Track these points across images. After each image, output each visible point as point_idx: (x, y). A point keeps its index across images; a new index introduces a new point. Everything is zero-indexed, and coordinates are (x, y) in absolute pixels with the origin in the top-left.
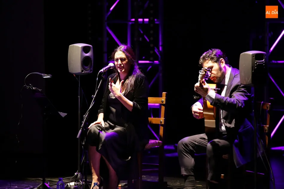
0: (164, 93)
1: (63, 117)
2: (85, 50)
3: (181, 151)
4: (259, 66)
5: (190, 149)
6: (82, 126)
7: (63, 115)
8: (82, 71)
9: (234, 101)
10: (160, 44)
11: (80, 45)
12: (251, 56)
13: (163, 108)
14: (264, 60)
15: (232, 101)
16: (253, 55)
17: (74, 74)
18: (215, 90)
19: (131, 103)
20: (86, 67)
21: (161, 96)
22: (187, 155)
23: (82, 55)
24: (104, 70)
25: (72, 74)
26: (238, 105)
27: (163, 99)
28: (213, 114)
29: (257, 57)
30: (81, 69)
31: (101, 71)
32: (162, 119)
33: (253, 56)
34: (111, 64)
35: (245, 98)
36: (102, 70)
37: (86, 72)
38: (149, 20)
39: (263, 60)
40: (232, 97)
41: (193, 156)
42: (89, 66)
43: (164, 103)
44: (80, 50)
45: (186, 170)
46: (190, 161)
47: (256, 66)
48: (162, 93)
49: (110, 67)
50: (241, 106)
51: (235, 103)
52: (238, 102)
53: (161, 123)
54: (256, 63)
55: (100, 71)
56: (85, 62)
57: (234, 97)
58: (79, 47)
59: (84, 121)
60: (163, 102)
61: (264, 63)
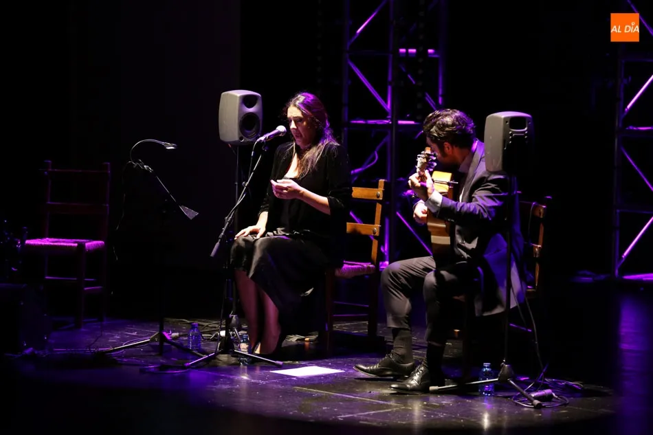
0: (382, 181)
1: (191, 218)
2: (247, 101)
3: (386, 286)
4: (517, 139)
5: (402, 283)
6: (220, 236)
7: (191, 214)
8: (241, 138)
9: (475, 209)
10: (440, 92)
11: (239, 93)
12: (502, 121)
13: (379, 207)
14: (526, 129)
15: (472, 210)
16: (506, 120)
17: (229, 142)
18: (449, 184)
19: (324, 200)
20: (247, 132)
21: (376, 186)
22: (398, 295)
23: (240, 110)
24: (265, 139)
25: (225, 144)
26: (483, 216)
27: (379, 191)
28: (444, 226)
29: (514, 122)
30: (239, 134)
31: (261, 140)
32: (376, 227)
33: (507, 122)
34: (281, 128)
35: (496, 202)
36: (262, 138)
37: (248, 140)
38: (417, 50)
39: (524, 128)
40: (474, 199)
41: (407, 296)
42: (254, 129)
43: (381, 199)
44: (238, 102)
45: (396, 320)
46: (402, 304)
47: (512, 140)
48: (378, 182)
49: (279, 133)
50: (488, 218)
51: (477, 212)
52: (482, 211)
53: (374, 233)
54: (511, 135)
55: (258, 140)
56: (247, 122)
57: (477, 200)
58: (236, 96)
59: (225, 227)
60: (378, 197)
61: (526, 135)
